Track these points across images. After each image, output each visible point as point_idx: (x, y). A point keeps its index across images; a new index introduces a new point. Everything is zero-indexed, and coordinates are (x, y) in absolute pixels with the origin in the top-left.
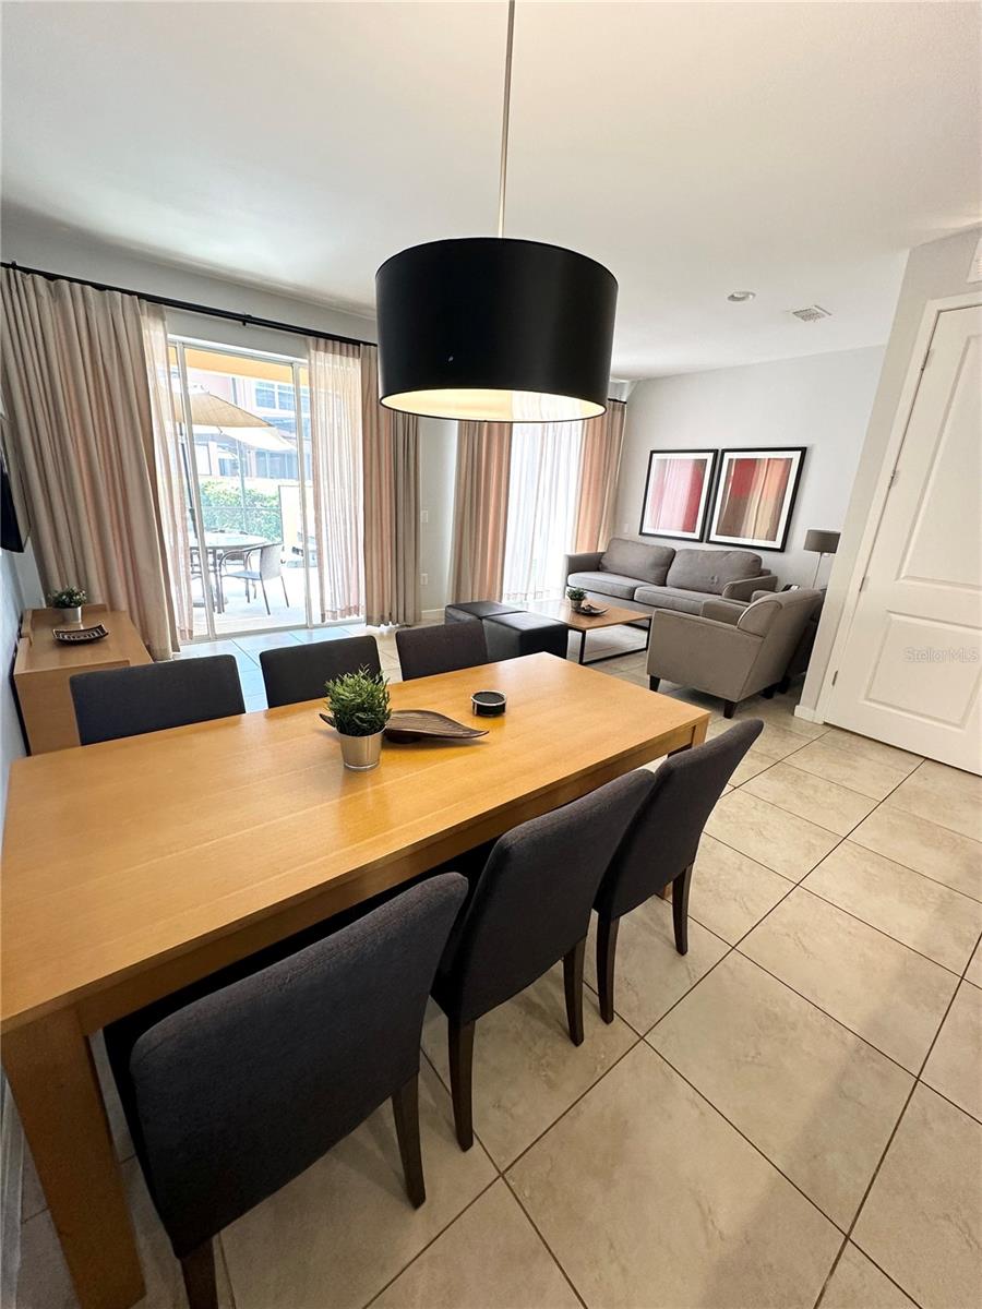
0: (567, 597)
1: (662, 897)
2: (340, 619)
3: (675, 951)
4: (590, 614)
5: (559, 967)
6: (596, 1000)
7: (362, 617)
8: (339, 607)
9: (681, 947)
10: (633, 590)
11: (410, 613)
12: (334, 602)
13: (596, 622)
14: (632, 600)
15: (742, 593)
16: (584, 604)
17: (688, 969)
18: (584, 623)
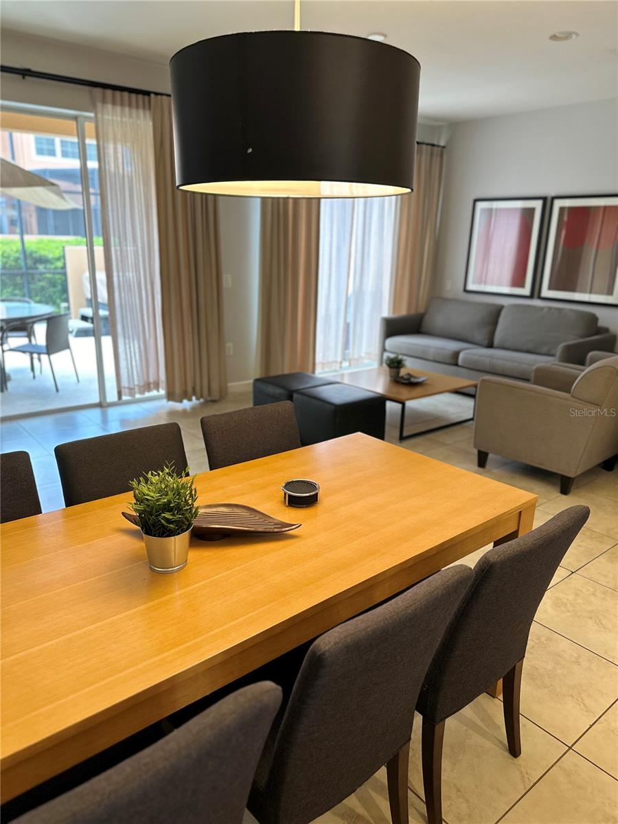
0: (384, 365)
1: (493, 696)
2: (138, 396)
3: (507, 754)
4: (410, 383)
5: (382, 774)
6: (423, 808)
7: (162, 392)
8: (136, 383)
9: (514, 748)
10: (456, 355)
11: (215, 386)
12: (130, 376)
13: (418, 391)
14: (456, 364)
15: (577, 356)
16: (403, 372)
17: (521, 773)
18: (404, 392)
